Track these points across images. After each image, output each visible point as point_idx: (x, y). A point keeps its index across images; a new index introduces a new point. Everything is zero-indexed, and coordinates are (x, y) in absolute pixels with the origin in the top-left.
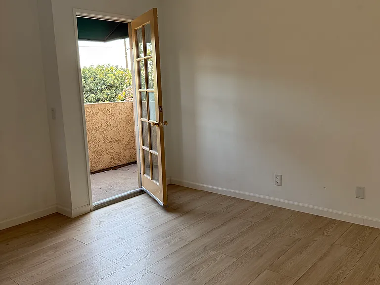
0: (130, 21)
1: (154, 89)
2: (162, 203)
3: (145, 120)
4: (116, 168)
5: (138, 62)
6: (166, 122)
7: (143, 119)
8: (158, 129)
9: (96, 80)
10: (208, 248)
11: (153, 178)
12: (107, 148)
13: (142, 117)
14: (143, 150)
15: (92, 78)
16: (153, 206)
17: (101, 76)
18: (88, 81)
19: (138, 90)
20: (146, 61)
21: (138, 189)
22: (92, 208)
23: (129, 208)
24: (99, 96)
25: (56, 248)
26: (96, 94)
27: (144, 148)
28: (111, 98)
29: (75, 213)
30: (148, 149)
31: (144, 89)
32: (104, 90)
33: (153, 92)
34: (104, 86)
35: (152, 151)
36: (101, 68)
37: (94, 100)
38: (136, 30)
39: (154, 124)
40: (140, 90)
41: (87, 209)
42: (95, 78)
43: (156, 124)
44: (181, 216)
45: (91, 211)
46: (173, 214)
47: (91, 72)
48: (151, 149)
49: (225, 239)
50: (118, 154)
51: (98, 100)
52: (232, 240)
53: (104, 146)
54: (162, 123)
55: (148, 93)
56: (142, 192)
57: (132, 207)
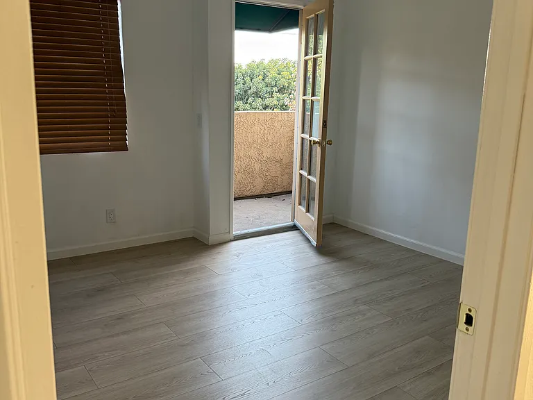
0: (302, 7)
1: (320, 97)
2: (314, 243)
3: (306, 136)
4: (270, 196)
5: (306, 62)
6: (331, 141)
7: (304, 136)
8: (319, 149)
9: (266, 80)
10: (359, 302)
11: (308, 211)
12: (260, 169)
13: (303, 133)
14: (301, 174)
15: (261, 77)
16: (305, 245)
17: (273, 74)
18: (255, 80)
19: (301, 98)
20: (315, 60)
21: (290, 223)
22: (232, 238)
23: (275, 244)
24: (268, 102)
25: (187, 273)
26: (264, 98)
27: (302, 172)
28: (283, 105)
29: (212, 239)
30: (305, 174)
31: (308, 97)
32: (275, 94)
33: (318, 101)
34: (275, 89)
35: (310, 177)
36: (274, 63)
37: (261, 108)
38: (308, 20)
39: (315, 142)
40: (304, 98)
41: (227, 237)
42: (265, 76)
43: (317, 142)
44: (335, 262)
45: (231, 241)
46: (326, 258)
47: (261, 68)
48: (309, 174)
49: (385, 294)
50: (274, 179)
51: (265, 107)
52: (393, 298)
53: (257, 166)
54: (325, 142)
55: (312, 101)
56: (294, 228)
57: (278, 243)
